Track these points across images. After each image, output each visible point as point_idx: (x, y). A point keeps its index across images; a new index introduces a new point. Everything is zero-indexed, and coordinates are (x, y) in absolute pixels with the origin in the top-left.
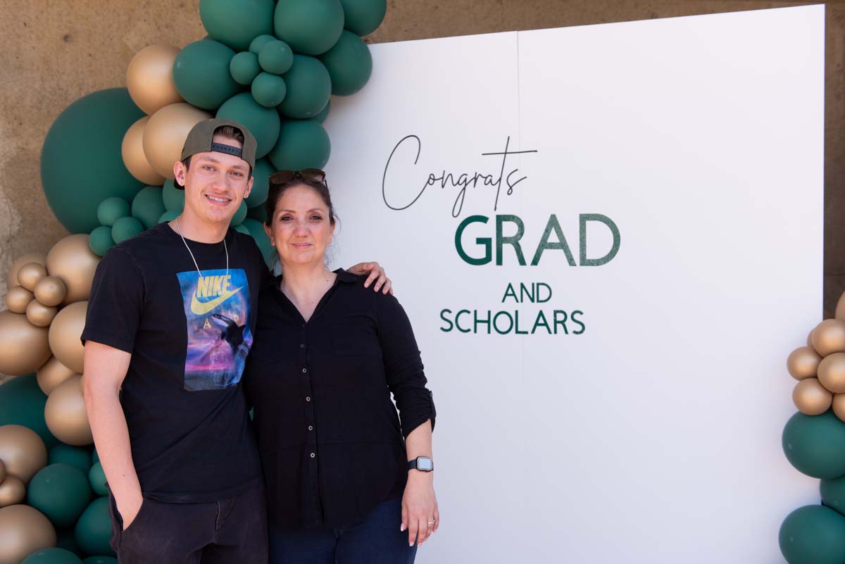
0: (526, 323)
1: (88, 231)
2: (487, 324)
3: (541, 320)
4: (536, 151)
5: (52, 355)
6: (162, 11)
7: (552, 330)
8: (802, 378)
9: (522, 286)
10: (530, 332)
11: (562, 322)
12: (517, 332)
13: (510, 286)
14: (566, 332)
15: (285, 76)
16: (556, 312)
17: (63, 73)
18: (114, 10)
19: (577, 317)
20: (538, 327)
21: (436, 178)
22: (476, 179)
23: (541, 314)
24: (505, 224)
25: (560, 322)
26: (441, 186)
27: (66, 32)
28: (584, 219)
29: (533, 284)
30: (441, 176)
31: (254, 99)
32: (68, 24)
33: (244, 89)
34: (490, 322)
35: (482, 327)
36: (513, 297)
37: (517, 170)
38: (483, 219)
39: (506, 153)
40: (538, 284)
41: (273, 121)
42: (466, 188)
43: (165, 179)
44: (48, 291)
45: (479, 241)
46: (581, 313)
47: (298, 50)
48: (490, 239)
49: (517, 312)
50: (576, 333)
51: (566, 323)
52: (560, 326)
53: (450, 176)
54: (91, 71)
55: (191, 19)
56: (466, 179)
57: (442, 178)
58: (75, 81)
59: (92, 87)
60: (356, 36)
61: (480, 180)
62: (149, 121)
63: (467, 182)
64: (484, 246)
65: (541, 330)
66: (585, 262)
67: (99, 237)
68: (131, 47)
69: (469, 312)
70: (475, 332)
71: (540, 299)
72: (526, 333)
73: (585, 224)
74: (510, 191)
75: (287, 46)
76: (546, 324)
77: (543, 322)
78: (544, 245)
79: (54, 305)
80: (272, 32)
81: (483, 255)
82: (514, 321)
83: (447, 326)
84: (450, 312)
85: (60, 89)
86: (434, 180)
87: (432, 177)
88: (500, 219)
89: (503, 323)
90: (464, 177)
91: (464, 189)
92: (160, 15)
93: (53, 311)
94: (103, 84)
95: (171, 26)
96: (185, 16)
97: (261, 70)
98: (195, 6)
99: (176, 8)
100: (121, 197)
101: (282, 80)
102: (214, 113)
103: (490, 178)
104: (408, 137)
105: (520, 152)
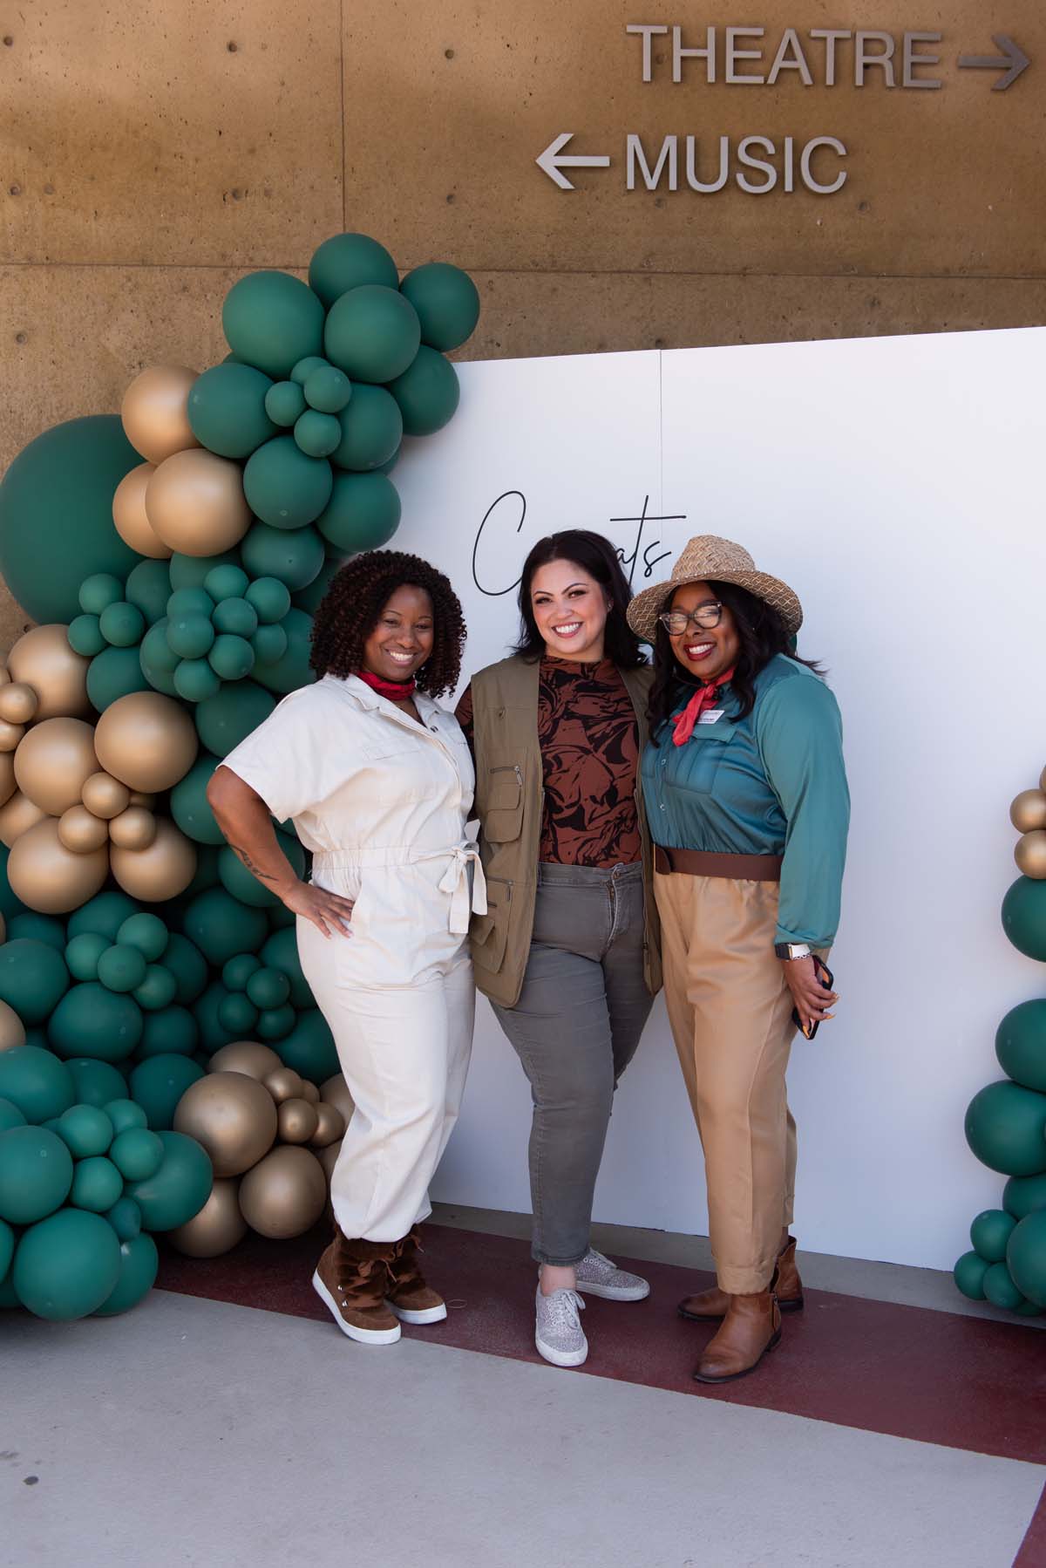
1: (66, 621)
4: (684, 517)
5: (18, 788)
6: (157, 297)
8: (1027, 830)
15: (339, 415)
17: (16, 389)
18: (87, 297)
27: (19, 328)
31: (296, 446)
32: (21, 317)
33: (285, 432)
37: (658, 542)
39: (643, 519)
41: (322, 474)
43: (173, 551)
44: (15, 703)
47: (356, 377)
54: (55, 386)
55: (198, 309)
58: (32, 400)
59: (57, 408)
60: (436, 352)
62: (156, 471)
67: (82, 630)
68: (112, 349)
74: (649, 571)
75: (344, 375)
79: (20, 722)
80: (322, 352)
85: (11, 412)
92: (153, 303)
93: (20, 730)
94: (72, 405)
95: (170, 320)
96: (189, 304)
97: (307, 407)
98: (203, 289)
99: (176, 293)
100: (110, 573)
101: (334, 420)
102: (239, 465)
103: (621, 552)
104: (507, 494)
105: (662, 518)
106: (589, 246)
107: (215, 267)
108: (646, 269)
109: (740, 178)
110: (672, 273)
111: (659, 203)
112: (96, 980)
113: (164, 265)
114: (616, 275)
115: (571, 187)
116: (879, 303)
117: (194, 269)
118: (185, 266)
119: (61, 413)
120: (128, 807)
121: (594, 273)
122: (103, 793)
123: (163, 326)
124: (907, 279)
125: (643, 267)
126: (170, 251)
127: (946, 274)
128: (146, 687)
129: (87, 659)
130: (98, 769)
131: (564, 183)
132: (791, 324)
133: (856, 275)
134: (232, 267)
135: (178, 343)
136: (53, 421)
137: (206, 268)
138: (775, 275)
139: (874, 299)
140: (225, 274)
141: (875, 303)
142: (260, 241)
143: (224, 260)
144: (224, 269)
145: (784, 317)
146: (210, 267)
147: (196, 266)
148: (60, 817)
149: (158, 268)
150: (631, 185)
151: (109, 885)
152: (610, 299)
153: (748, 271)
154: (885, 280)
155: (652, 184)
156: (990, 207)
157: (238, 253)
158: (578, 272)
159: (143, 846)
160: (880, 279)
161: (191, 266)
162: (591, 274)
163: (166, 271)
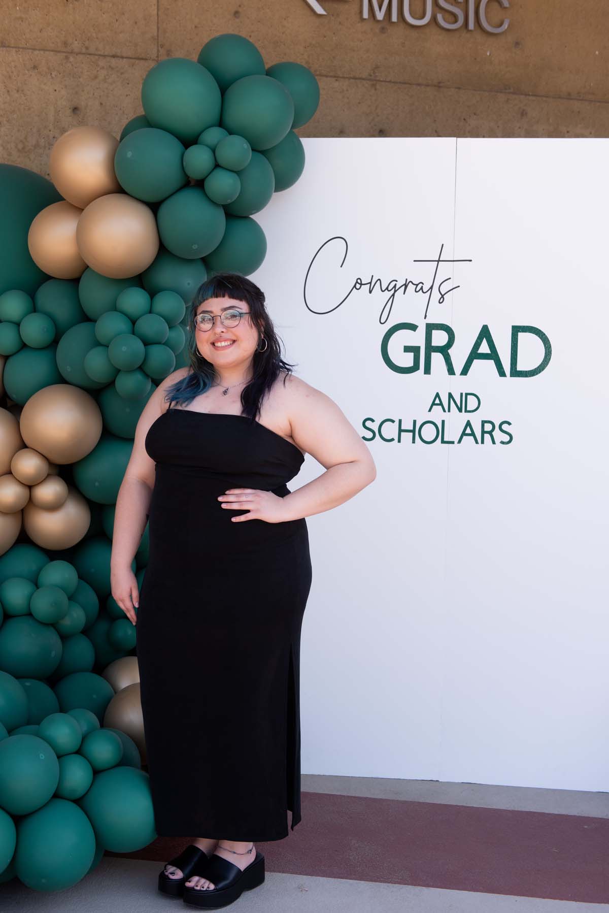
2: (411, 434)
3: (467, 431)
4: (471, 261)
6: (13, 72)
7: (479, 440)
9: (450, 396)
10: (456, 442)
11: (490, 433)
12: (443, 442)
13: (437, 395)
14: (494, 442)
15: (238, 173)
16: (484, 422)
19: (505, 427)
20: (464, 437)
21: (363, 283)
22: (406, 286)
23: (468, 424)
24: (434, 333)
25: (487, 432)
26: (368, 291)
28: (516, 330)
29: (462, 394)
30: (370, 281)
31: (206, 195)
33: (198, 183)
34: (415, 431)
35: (407, 437)
36: (440, 407)
37: (450, 278)
38: (413, 327)
39: (439, 261)
40: (467, 394)
42: (396, 294)
45: (407, 349)
46: (509, 424)
48: (419, 348)
49: (443, 422)
50: (502, 443)
51: (493, 433)
52: (487, 436)
53: (379, 281)
55: (45, 84)
56: (396, 284)
57: (370, 283)
61: (411, 287)
62: (83, 213)
63: (396, 289)
64: (412, 354)
65: (468, 440)
66: (515, 373)
69: (393, 421)
70: (399, 441)
71: (468, 409)
72: (453, 443)
73: (516, 336)
74: (442, 299)
76: (473, 434)
77: (470, 432)
78: (475, 355)
80: (221, 123)
81: (410, 363)
82: (440, 431)
83: (369, 435)
84: (373, 421)
86: (361, 284)
87: (359, 281)
88: (430, 328)
89: (429, 432)
90: (393, 283)
91: (393, 295)
92: (10, 77)
95: (22, 91)
96: (38, 79)
97: (217, 166)
98: (49, 68)
99: (28, 70)
101: (237, 177)
102: (154, 207)
103: (421, 285)
104: (334, 238)
105: (454, 261)
106: (334, 58)
107: (59, 52)
108: (372, 77)
109: (440, 17)
110: (390, 82)
111: (383, 30)
112: (30, 614)
113: (19, 48)
114: (352, 80)
115: (324, 13)
116: (526, 113)
117: (42, 52)
118: (34, 49)
120: (48, 476)
121: (337, 78)
122: (29, 465)
123: (17, 95)
124: (544, 99)
125: (371, 76)
126: (24, 37)
127: (569, 97)
128: (59, 379)
130: (22, 445)
131: (319, 10)
132: (469, 125)
133: (514, 93)
134: (72, 53)
135: (29, 109)
137: (52, 53)
138: (459, 88)
139: (524, 110)
140: (67, 58)
141: (523, 114)
142: (94, 35)
143: (66, 47)
144: (65, 54)
145: (464, 119)
146: (56, 51)
147: (42, 50)
149: (14, 50)
150: (366, 15)
152: (348, 98)
153: (441, 85)
154: (531, 98)
155: (380, 16)
156: (597, 53)
157: (76, 42)
158: (327, 76)
159: (53, 507)
160: (528, 97)
161: (39, 50)
162: (336, 78)
163: (20, 53)
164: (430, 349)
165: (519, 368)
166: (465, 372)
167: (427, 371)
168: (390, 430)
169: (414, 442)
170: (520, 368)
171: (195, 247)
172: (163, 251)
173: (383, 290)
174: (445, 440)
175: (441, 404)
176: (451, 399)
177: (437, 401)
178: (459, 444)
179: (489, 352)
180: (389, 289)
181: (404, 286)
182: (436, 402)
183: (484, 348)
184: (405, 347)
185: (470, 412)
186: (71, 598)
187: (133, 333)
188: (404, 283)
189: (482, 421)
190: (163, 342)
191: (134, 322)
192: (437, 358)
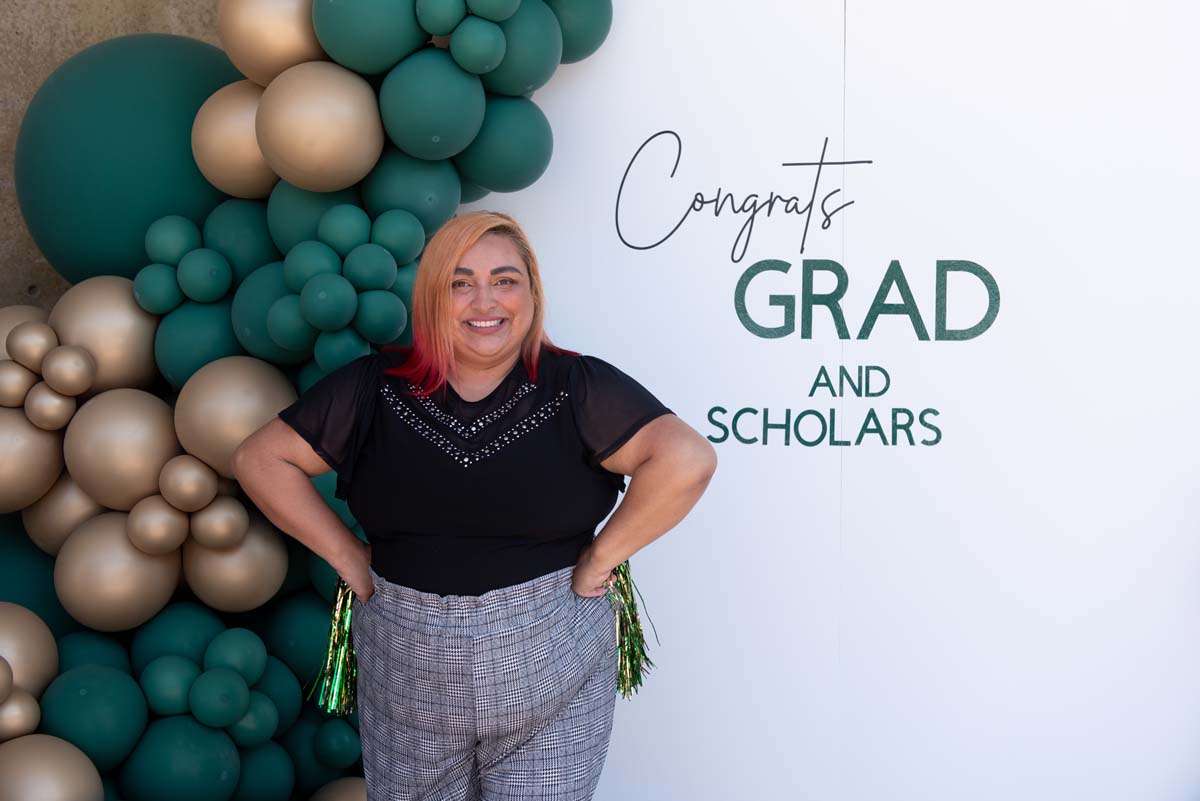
0: (847, 428)
1: (128, 272)
2: (784, 431)
4: (870, 162)
7: (889, 439)
9: (843, 371)
11: (906, 428)
12: (833, 442)
13: (823, 370)
14: (912, 442)
15: (502, 24)
16: (895, 412)
17: (24, 7)
19: (928, 418)
20: (866, 435)
22: (771, 203)
23: (872, 414)
24: (817, 274)
25: (901, 427)
26: (714, 212)
28: (943, 267)
29: (860, 368)
30: (715, 197)
31: (454, 60)
34: (790, 427)
35: (777, 435)
38: (783, 267)
39: (821, 164)
40: (868, 368)
42: (756, 215)
45: (775, 300)
46: (935, 413)
49: (832, 412)
50: (925, 442)
52: (901, 433)
53: (729, 197)
56: (755, 202)
58: (43, 21)
59: (73, 32)
61: (779, 205)
65: (871, 439)
66: (943, 334)
69: (755, 412)
71: (871, 391)
72: (847, 443)
73: (945, 276)
74: (827, 222)
76: (879, 430)
77: (874, 427)
78: (879, 307)
79: (74, 393)
82: (828, 426)
83: (719, 433)
86: (703, 202)
87: (699, 197)
88: (810, 267)
89: (810, 428)
91: (752, 218)
93: (72, 404)
94: (92, 29)
97: (468, 14)
100: (183, 216)
101: (500, 30)
102: (375, 81)
103: (794, 201)
104: (660, 134)
105: (844, 163)
112: (188, 713)
119: (78, 37)
120: (218, 497)
122: (188, 479)
128: (236, 348)
129: (155, 317)
130: (178, 450)
136: (69, 47)
148: (127, 512)
151: (183, 594)
159: (227, 546)
164: (810, 299)
165: (949, 327)
166: (865, 333)
167: (807, 333)
168: (750, 426)
169: (787, 444)
170: (951, 325)
171: (436, 139)
172: (390, 148)
173: (736, 210)
174: (836, 439)
175: (828, 384)
176: (845, 379)
177: (823, 380)
178: (858, 446)
179: (903, 302)
180: (746, 208)
181: (768, 204)
182: (821, 381)
183: (894, 297)
184: (771, 297)
185: (873, 395)
186: (255, 687)
187: (342, 274)
188: (769, 198)
189: (893, 409)
190: (388, 288)
191: (343, 258)
192: (821, 313)
